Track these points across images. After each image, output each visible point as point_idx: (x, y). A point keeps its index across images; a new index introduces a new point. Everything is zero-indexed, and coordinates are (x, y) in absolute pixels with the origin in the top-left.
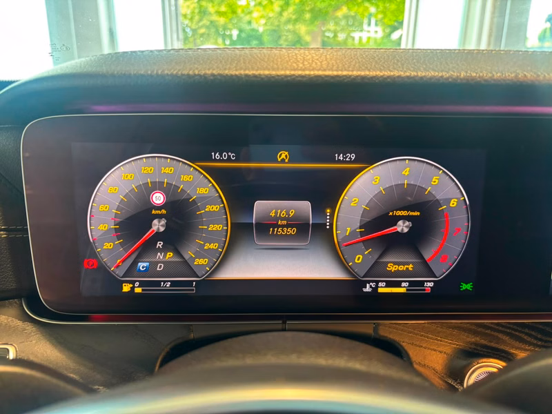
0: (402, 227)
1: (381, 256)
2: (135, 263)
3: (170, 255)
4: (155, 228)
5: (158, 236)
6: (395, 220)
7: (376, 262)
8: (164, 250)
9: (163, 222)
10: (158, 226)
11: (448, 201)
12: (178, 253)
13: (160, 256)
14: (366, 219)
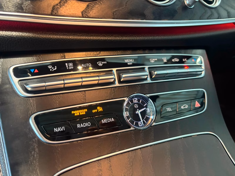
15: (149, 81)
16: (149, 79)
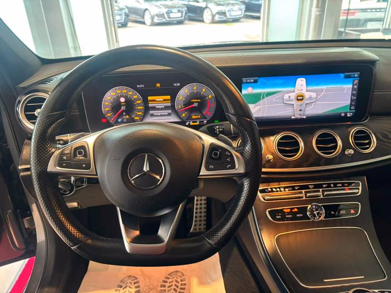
0: (195, 105)
1: (190, 114)
2: (117, 119)
3: (127, 116)
4: (122, 109)
5: (123, 111)
6: (193, 103)
7: (189, 116)
8: (126, 115)
9: (125, 107)
10: (123, 108)
11: (208, 96)
12: (130, 116)
13: (125, 117)
14: (185, 103)
15: (322, 197)
16: (322, 196)
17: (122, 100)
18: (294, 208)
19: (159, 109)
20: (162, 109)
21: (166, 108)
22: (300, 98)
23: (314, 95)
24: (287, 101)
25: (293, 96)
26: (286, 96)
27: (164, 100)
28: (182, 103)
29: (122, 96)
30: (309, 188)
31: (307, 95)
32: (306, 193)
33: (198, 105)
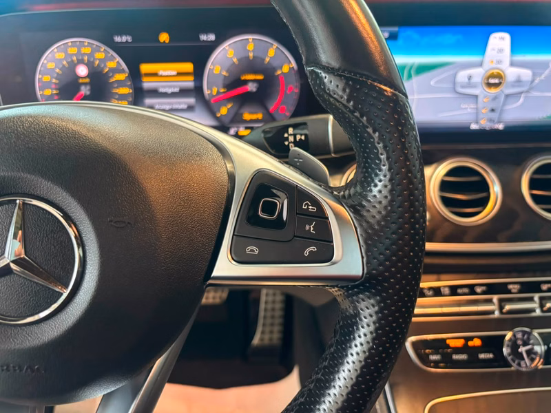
1: (239, 109)
4: (82, 92)
6: (246, 82)
7: (236, 114)
10: (85, 90)
11: (281, 68)
14: (227, 82)
16: (538, 311)
17: (82, 71)
18: (471, 338)
19: (165, 95)
20: (173, 95)
21: (183, 92)
22: (494, 81)
23: (526, 74)
24: (463, 87)
25: (478, 74)
26: (462, 76)
27: (179, 74)
28: (220, 82)
29: (81, 62)
30: (509, 292)
31: (511, 73)
32: (502, 302)
33: (258, 89)
